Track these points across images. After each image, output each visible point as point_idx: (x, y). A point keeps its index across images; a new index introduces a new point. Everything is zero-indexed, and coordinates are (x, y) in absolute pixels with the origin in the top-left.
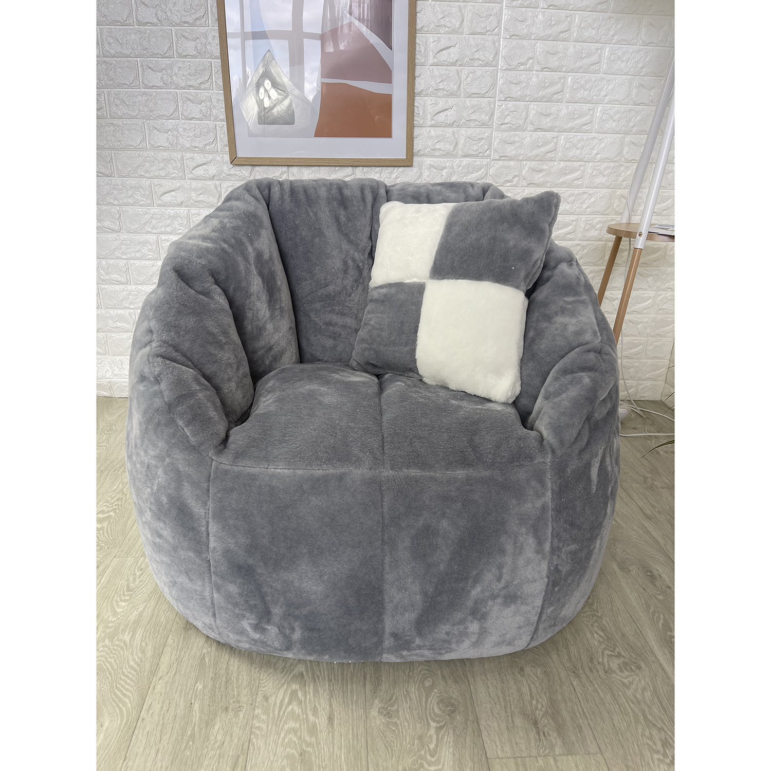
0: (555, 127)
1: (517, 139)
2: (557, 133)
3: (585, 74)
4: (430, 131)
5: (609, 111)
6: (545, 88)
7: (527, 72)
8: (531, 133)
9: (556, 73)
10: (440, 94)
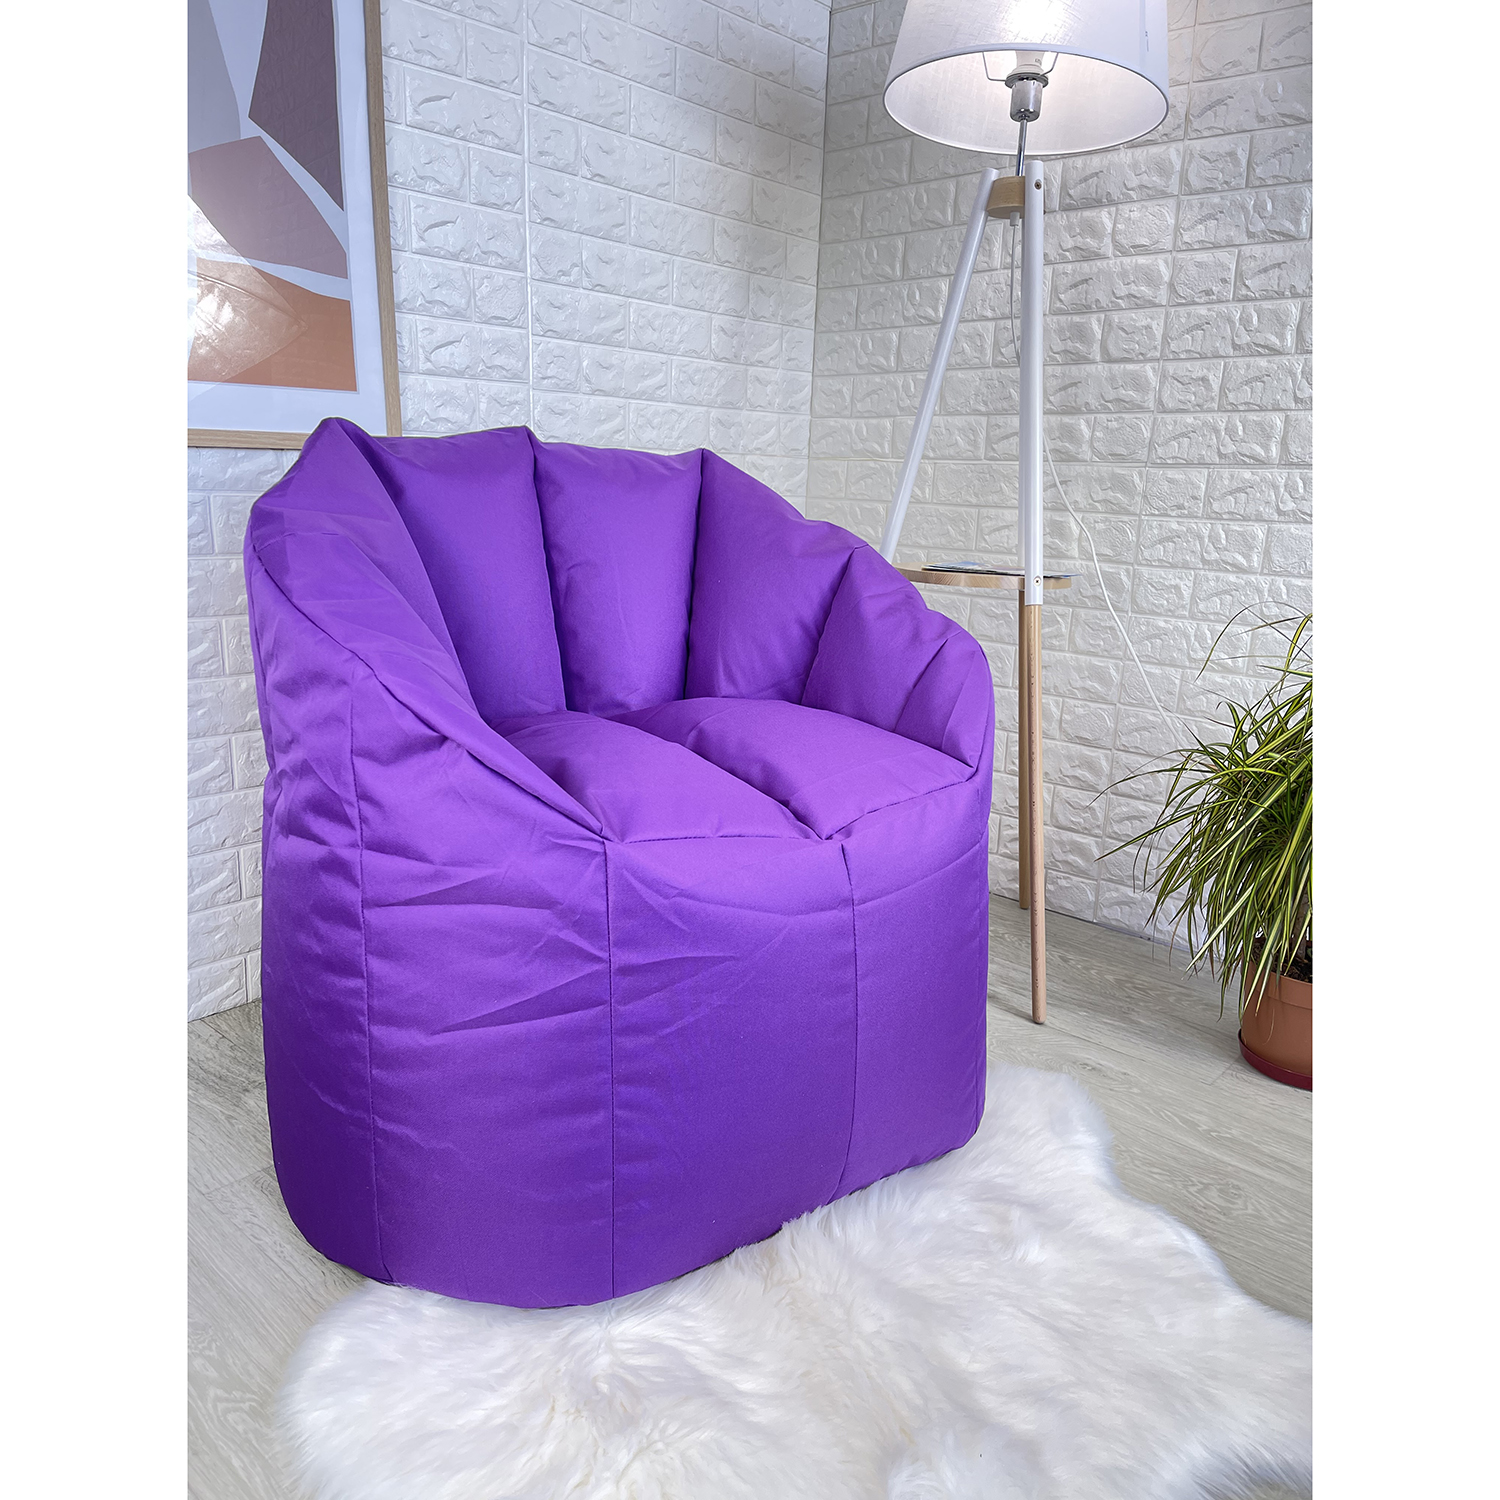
0: (621, 389)
1: (568, 406)
2: (622, 400)
3: (650, 303)
4: (425, 383)
5: (687, 368)
6: (601, 319)
7: (571, 289)
8: (587, 397)
9: (613, 296)
10: (436, 310)
